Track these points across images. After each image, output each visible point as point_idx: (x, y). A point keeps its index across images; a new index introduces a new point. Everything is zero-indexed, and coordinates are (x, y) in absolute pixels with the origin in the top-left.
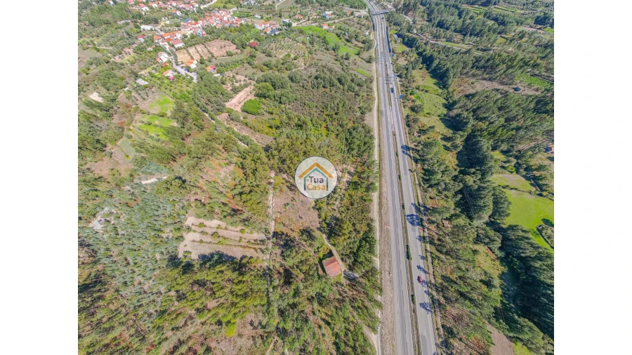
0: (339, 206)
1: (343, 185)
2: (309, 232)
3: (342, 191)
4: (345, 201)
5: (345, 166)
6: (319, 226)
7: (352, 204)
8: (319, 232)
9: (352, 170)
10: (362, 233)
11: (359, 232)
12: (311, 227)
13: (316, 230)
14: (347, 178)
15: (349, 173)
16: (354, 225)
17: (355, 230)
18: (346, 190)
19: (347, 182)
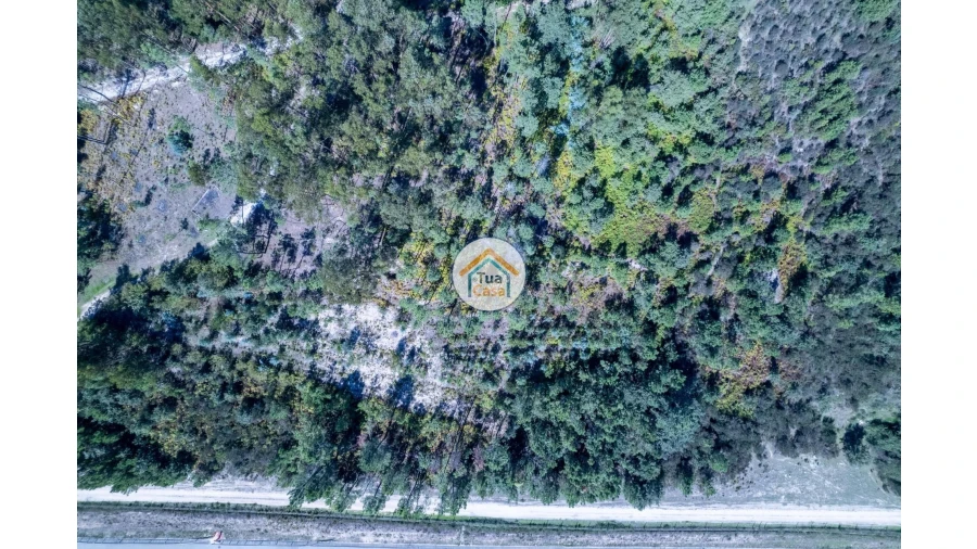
0: (236, 352)
1: (333, 362)
2: (106, 236)
3: (308, 361)
4: (261, 375)
5: (436, 360)
6: (135, 270)
7: (253, 403)
8: (114, 274)
9: (424, 398)
10: (145, 431)
11: (144, 421)
12: (125, 242)
13: (120, 262)
14: (378, 375)
15: (404, 385)
16: (170, 404)
17: (151, 408)
18: (314, 376)
19: (356, 376)
